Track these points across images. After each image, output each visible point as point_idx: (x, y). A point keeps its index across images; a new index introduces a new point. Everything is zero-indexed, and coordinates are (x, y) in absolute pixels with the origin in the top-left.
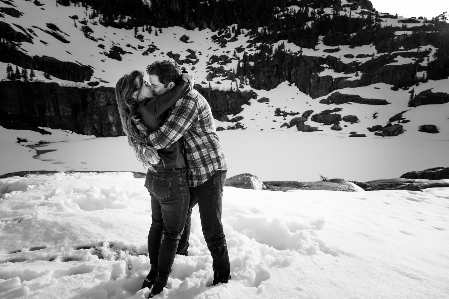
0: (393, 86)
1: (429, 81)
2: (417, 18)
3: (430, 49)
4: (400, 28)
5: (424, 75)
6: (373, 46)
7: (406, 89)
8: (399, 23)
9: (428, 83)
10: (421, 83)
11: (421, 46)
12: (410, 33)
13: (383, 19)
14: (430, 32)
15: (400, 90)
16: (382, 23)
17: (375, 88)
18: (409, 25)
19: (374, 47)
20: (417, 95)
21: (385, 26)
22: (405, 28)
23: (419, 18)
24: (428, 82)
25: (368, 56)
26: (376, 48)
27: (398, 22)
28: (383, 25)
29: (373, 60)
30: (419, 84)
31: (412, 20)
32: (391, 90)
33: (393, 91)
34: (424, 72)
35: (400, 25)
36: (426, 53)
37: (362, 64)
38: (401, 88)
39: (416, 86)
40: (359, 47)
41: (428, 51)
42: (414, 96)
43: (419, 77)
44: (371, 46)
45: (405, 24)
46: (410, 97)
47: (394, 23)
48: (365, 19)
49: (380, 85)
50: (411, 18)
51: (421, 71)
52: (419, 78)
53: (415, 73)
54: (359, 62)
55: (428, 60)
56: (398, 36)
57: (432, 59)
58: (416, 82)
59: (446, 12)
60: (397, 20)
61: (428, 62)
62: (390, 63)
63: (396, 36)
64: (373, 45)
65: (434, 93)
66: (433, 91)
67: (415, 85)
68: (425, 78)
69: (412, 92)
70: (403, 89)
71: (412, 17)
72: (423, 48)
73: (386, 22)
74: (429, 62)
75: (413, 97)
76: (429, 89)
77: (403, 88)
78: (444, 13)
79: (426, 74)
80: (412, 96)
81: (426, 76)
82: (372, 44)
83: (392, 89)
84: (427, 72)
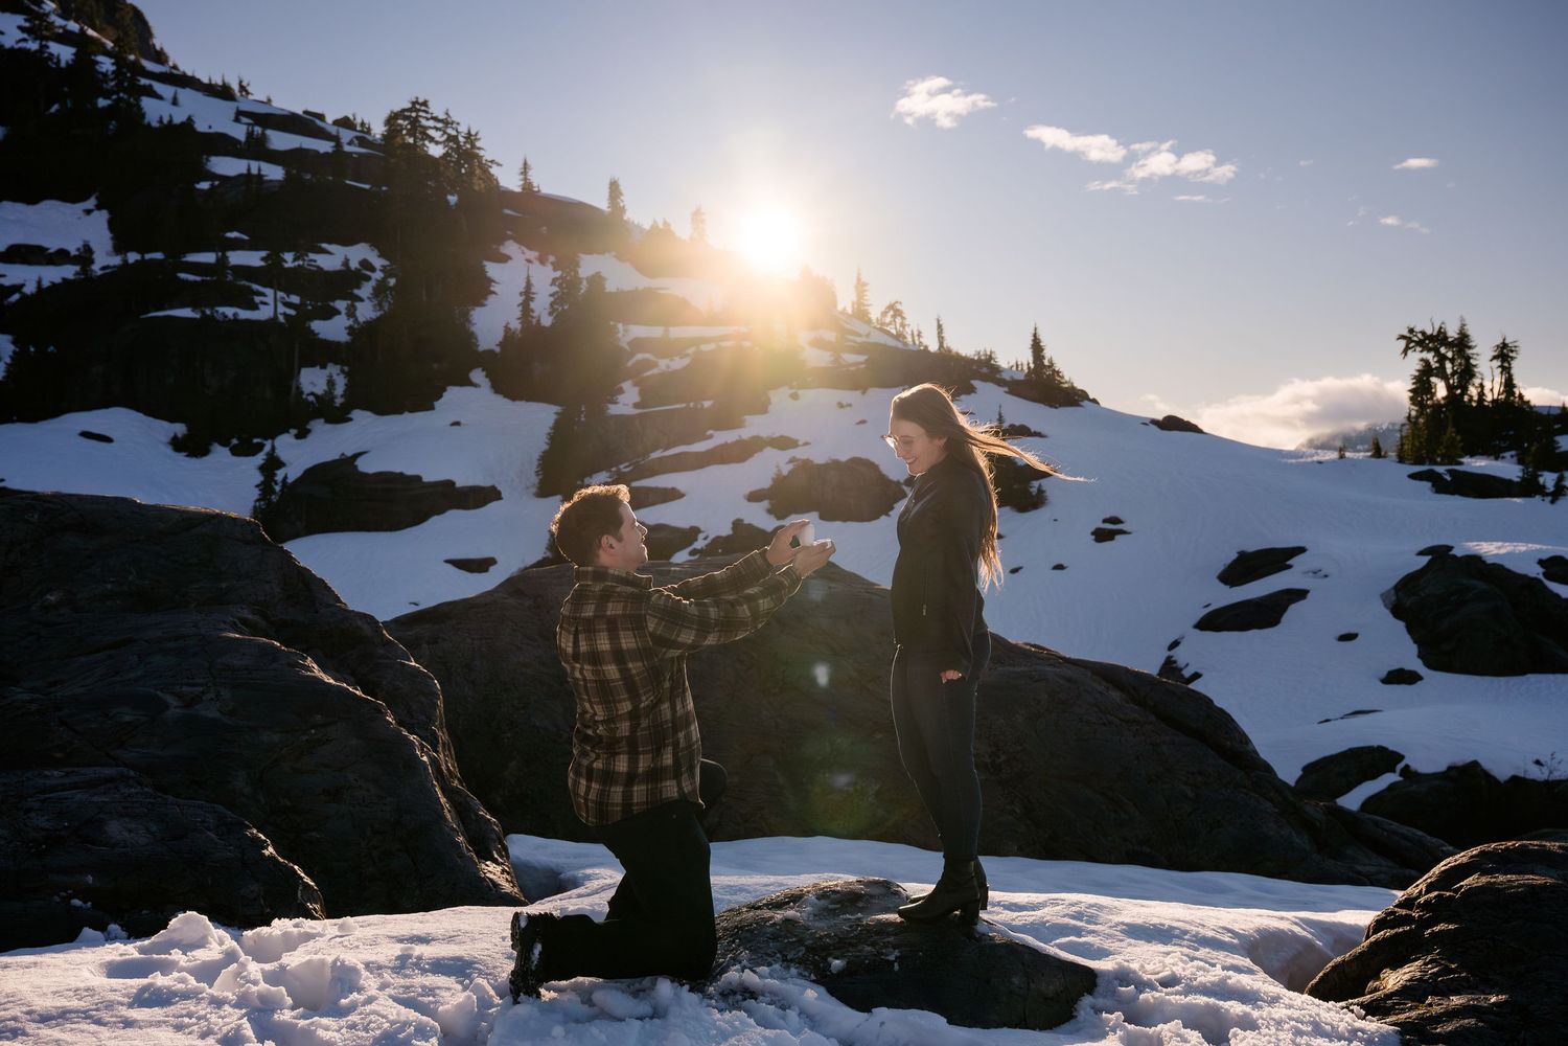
0: (180, 429)
1: (358, 415)
2: (330, 119)
3: (365, 264)
4: (236, 141)
5: (331, 383)
6: (96, 213)
7: (245, 449)
8: (237, 120)
9: (350, 423)
10: (318, 427)
11: (324, 245)
12: (274, 173)
13: (158, 87)
14: (367, 187)
15: (220, 454)
16: (147, 103)
17: (86, 435)
18: (280, 141)
19: (102, 217)
20: (290, 480)
21: (161, 121)
22: (255, 148)
23: (337, 123)
24: (351, 420)
25: (61, 257)
26: (112, 225)
27: (233, 116)
28: (155, 110)
29: (86, 281)
30: (308, 427)
31: (303, 124)
32: (169, 451)
33: (181, 457)
34: (333, 369)
35: (239, 132)
36: (346, 282)
37: (24, 297)
38: (224, 444)
39: (298, 437)
40: (20, 207)
41: (357, 270)
42: (277, 488)
43: (312, 394)
44: (88, 212)
45: (258, 130)
46: (256, 494)
47: (212, 118)
48: (63, 64)
49: (116, 420)
50: (299, 111)
51: (323, 367)
52: (311, 398)
53: (293, 374)
54: (6, 282)
55: (351, 313)
56: (224, 179)
57: (366, 311)
58: (299, 416)
59: (425, 104)
60: (229, 108)
61: (351, 322)
62: (172, 308)
63: (212, 176)
64: (99, 207)
65: (366, 475)
66: (366, 466)
67: (294, 431)
68: (339, 401)
69: (272, 464)
70: (236, 452)
71: (306, 112)
72: (332, 258)
73: (175, 102)
74: (356, 320)
75: (273, 491)
76: (349, 454)
77: (235, 441)
78: (418, 106)
79: (341, 384)
80: (266, 487)
81: (340, 389)
82: (91, 203)
83: (177, 444)
84: (347, 374)
